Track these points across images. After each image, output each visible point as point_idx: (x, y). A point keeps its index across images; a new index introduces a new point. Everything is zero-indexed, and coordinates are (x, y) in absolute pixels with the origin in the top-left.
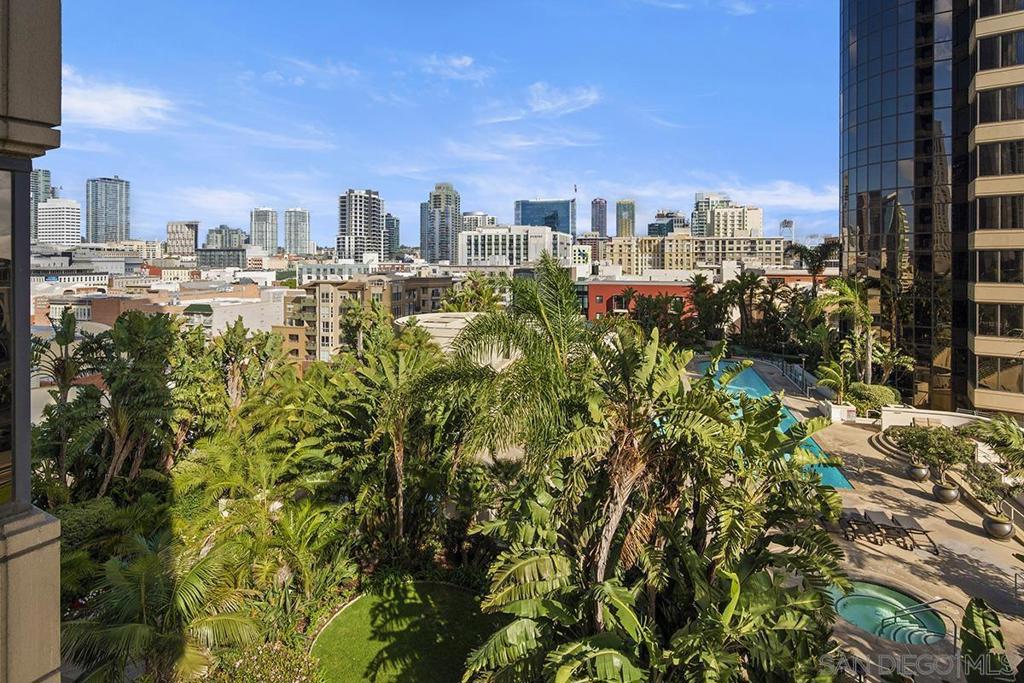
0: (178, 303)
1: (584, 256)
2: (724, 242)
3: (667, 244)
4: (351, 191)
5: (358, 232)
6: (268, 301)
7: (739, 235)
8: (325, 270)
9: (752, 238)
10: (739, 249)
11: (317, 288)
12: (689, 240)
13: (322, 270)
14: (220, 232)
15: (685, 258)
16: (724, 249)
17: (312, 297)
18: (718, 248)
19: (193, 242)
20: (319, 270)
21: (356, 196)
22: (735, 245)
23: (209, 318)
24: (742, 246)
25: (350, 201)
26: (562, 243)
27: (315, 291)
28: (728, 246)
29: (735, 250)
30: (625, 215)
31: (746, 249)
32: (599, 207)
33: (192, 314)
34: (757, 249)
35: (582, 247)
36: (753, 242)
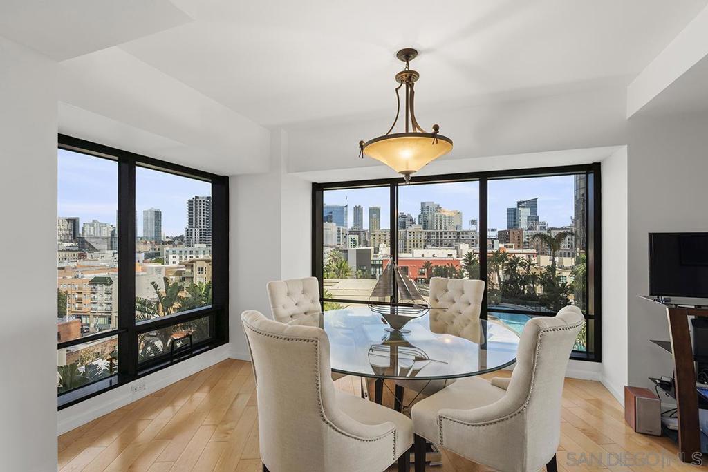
0: (82, 277)
1: (354, 241)
2: (441, 233)
3: (408, 234)
4: (197, 197)
5: (202, 226)
6: (152, 274)
7: (450, 229)
8: (186, 252)
9: (458, 230)
10: (450, 237)
11: (194, 264)
12: (421, 232)
13: (183, 252)
14: (93, 225)
15: (419, 243)
16: (442, 237)
17: (190, 270)
18: (438, 237)
19: (72, 232)
20: (181, 252)
21: (200, 201)
22: (448, 235)
23: (109, 287)
24: (452, 235)
25: (196, 204)
26: (343, 234)
27: (192, 266)
28: (444, 235)
29: (448, 238)
30: (374, 216)
31: (454, 237)
32: (358, 211)
33: (96, 285)
34: (461, 237)
35: (353, 236)
36: (459, 233)
